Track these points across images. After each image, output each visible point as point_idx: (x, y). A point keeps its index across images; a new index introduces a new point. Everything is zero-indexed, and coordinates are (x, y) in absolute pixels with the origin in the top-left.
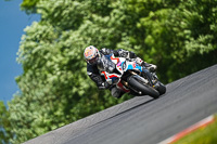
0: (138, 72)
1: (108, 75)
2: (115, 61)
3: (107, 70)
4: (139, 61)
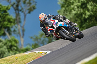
0: (65, 28)
1: (49, 29)
2: (53, 22)
3: (49, 26)
4: (68, 21)
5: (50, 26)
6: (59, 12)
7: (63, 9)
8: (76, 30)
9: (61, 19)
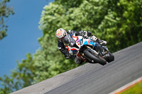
1: (70, 48)
4: (94, 38)
5: (72, 44)
6: (40, 41)
7: (47, 35)
8: (105, 50)
9: (86, 35)
